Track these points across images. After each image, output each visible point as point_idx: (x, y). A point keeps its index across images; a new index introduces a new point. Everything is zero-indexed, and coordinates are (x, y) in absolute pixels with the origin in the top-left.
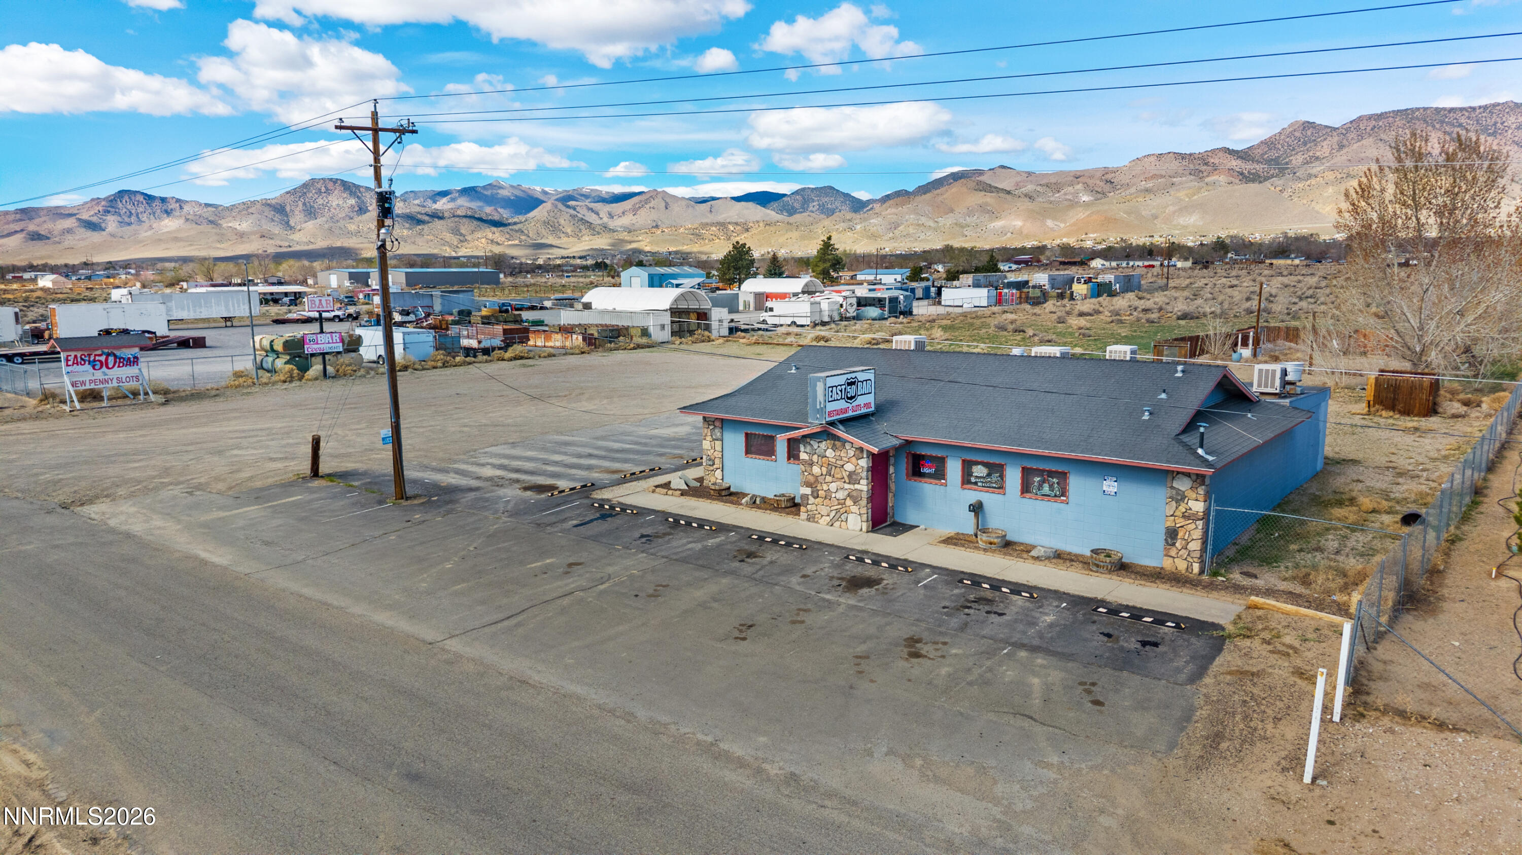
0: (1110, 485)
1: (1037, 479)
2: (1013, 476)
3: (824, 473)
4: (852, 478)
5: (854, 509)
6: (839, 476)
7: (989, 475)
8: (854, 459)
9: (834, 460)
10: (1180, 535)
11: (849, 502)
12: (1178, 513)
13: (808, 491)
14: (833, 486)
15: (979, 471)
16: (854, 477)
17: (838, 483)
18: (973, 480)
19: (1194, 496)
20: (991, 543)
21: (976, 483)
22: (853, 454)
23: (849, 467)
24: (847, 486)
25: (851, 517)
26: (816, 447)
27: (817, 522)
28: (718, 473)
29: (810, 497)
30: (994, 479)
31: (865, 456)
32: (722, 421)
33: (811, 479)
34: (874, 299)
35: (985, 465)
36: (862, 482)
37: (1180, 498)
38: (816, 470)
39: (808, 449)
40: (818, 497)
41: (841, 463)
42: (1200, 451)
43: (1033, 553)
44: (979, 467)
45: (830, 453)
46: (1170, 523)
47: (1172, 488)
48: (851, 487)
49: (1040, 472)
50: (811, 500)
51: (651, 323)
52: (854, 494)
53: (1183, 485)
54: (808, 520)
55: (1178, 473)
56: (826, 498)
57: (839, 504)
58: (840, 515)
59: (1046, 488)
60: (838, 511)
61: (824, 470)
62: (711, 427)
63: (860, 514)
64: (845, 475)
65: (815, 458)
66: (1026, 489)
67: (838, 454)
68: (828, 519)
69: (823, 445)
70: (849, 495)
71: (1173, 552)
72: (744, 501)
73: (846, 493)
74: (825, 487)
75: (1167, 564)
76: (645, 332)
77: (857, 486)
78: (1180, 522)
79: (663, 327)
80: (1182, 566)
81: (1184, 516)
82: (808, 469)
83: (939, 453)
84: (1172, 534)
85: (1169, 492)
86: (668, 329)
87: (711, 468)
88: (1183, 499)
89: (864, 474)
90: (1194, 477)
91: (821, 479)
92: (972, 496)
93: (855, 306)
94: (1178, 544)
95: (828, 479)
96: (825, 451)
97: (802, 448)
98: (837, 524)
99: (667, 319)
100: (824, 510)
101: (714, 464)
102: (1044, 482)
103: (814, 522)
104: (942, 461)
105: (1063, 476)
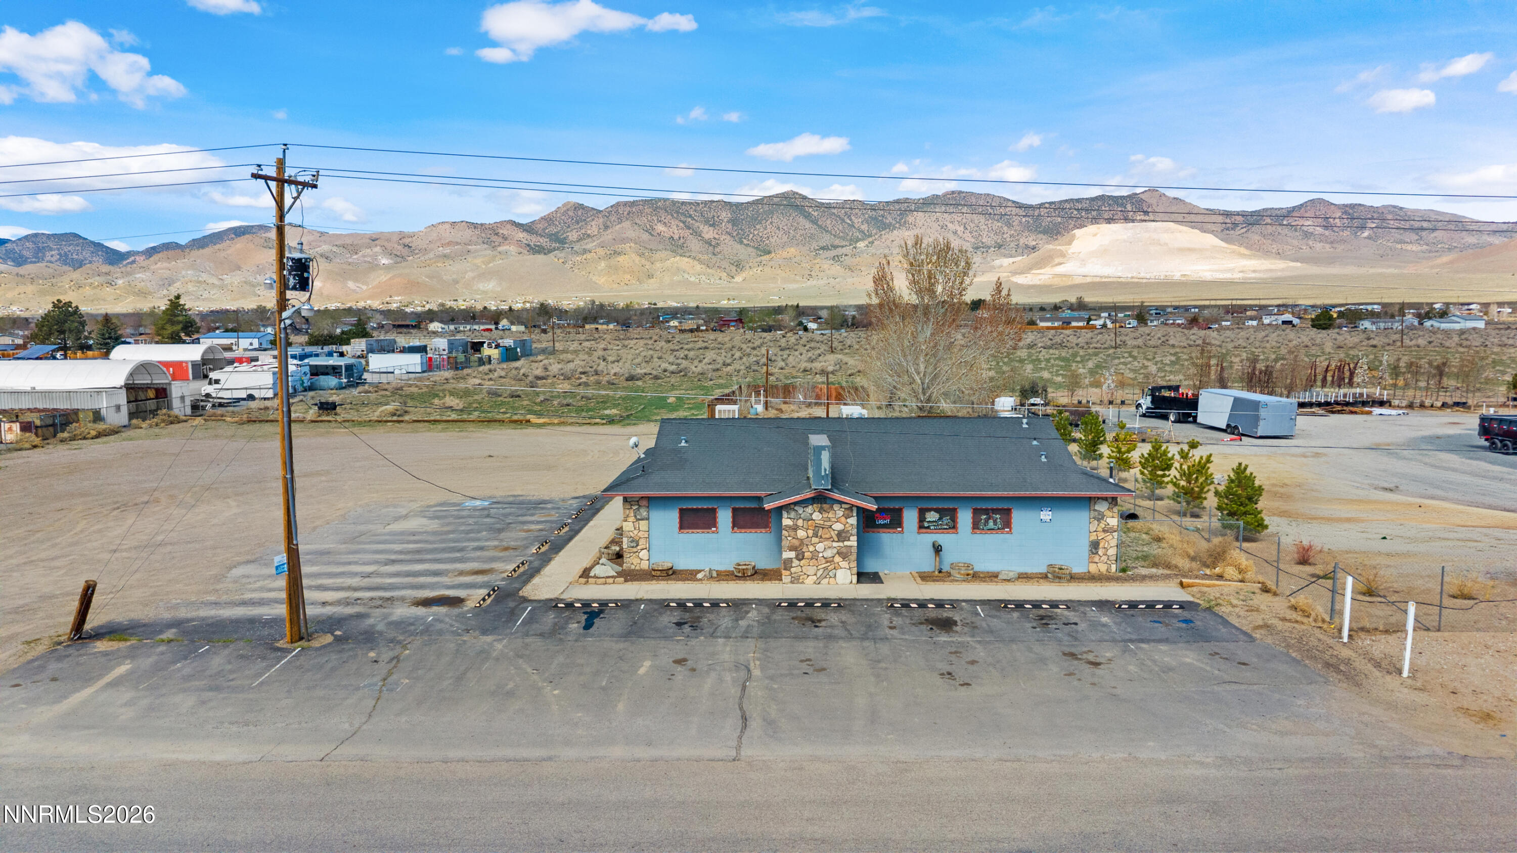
0: (1046, 515)
1: (984, 517)
2: (965, 517)
3: (810, 535)
4: (842, 536)
5: (844, 564)
6: (827, 536)
7: (940, 519)
8: (843, 519)
9: (822, 522)
10: (1101, 545)
11: (838, 559)
12: (1100, 529)
13: (792, 554)
14: (819, 547)
15: (932, 516)
16: (844, 535)
17: (826, 543)
18: (926, 525)
19: (1111, 514)
20: (968, 575)
21: (928, 528)
22: (842, 513)
23: (838, 527)
24: (835, 544)
25: (840, 573)
26: (800, 512)
27: (803, 583)
28: (644, 554)
29: (794, 560)
30: (945, 522)
31: (855, 514)
32: (649, 499)
33: (796, 543)
34: (327, 367)
35: (936, 510)
36: (852, 538)
37: (1100, 518)
38: (801, 534)
39: (793, 515)
40: (803, 558)
41: (829, 524)
42: (1111, 480)
43: (1000, 577)
44: (932, 513)
45: (817, 516)
46: (1093, 537)
47: (1095, 510)
48: (841, 544)
49: (986, 511)
50: (796, 563)
51: (103, 404)
52: (844, 550)
53: (1102, 507)
54: (792, 582)
55: (1098, 498)
56: (812, 559)
57: (827, 562)
58: (828, 572)
59: (991, 524)
60: (825, 569)
61: (810, 533)
62: (635, 507)
63: (850, 568)
64: (834, 534)
65: (800, 522)
66: (976, 526)
67: (825, 515)
68: (815, 578)
69: (809, 509)
70: (838, 553)
71: (1096, 559)
72: (700, 576)
73: (835, 551)
74: (811, 548)
75: (1093, 568)
76: (97, 416)
77: (846, 543)
78: (1101, 535)
79: (118, 408)
80: (1103, 568)
81: (1104, 531)
82: (792, 534)
83: (896, 505)
84: (1095, 546)
85: (1093, 514)
86: (124, 410)
87: (635, 550)
88: (1102, 518)
89: (855, 531)
90: (1110, 500)
91: (806, 542)
92: (928, 538)
93: (309, 375)
94: (1100, 552)
95: (815, 540)
96: (811, 514)
97: (785, 514)
98: (826, 580)
99: (122, 398)
100: (811, 570)
101: (638, 545)
102: (989, 519)
103: (798, 583)
104: (899, 511)
105: (1008, 511)
